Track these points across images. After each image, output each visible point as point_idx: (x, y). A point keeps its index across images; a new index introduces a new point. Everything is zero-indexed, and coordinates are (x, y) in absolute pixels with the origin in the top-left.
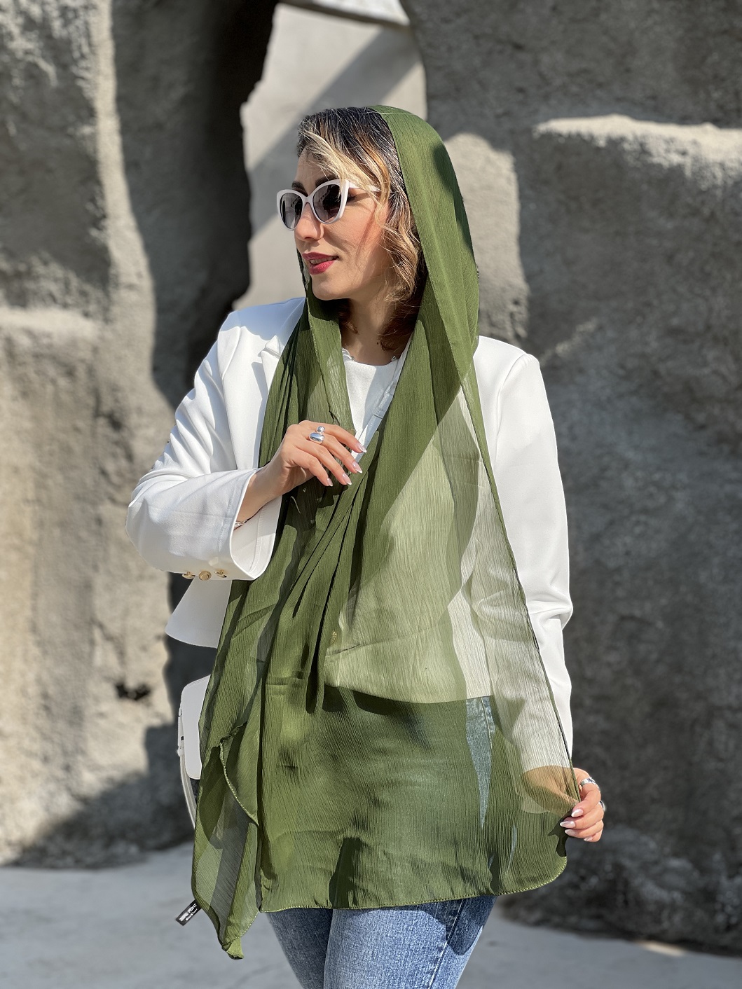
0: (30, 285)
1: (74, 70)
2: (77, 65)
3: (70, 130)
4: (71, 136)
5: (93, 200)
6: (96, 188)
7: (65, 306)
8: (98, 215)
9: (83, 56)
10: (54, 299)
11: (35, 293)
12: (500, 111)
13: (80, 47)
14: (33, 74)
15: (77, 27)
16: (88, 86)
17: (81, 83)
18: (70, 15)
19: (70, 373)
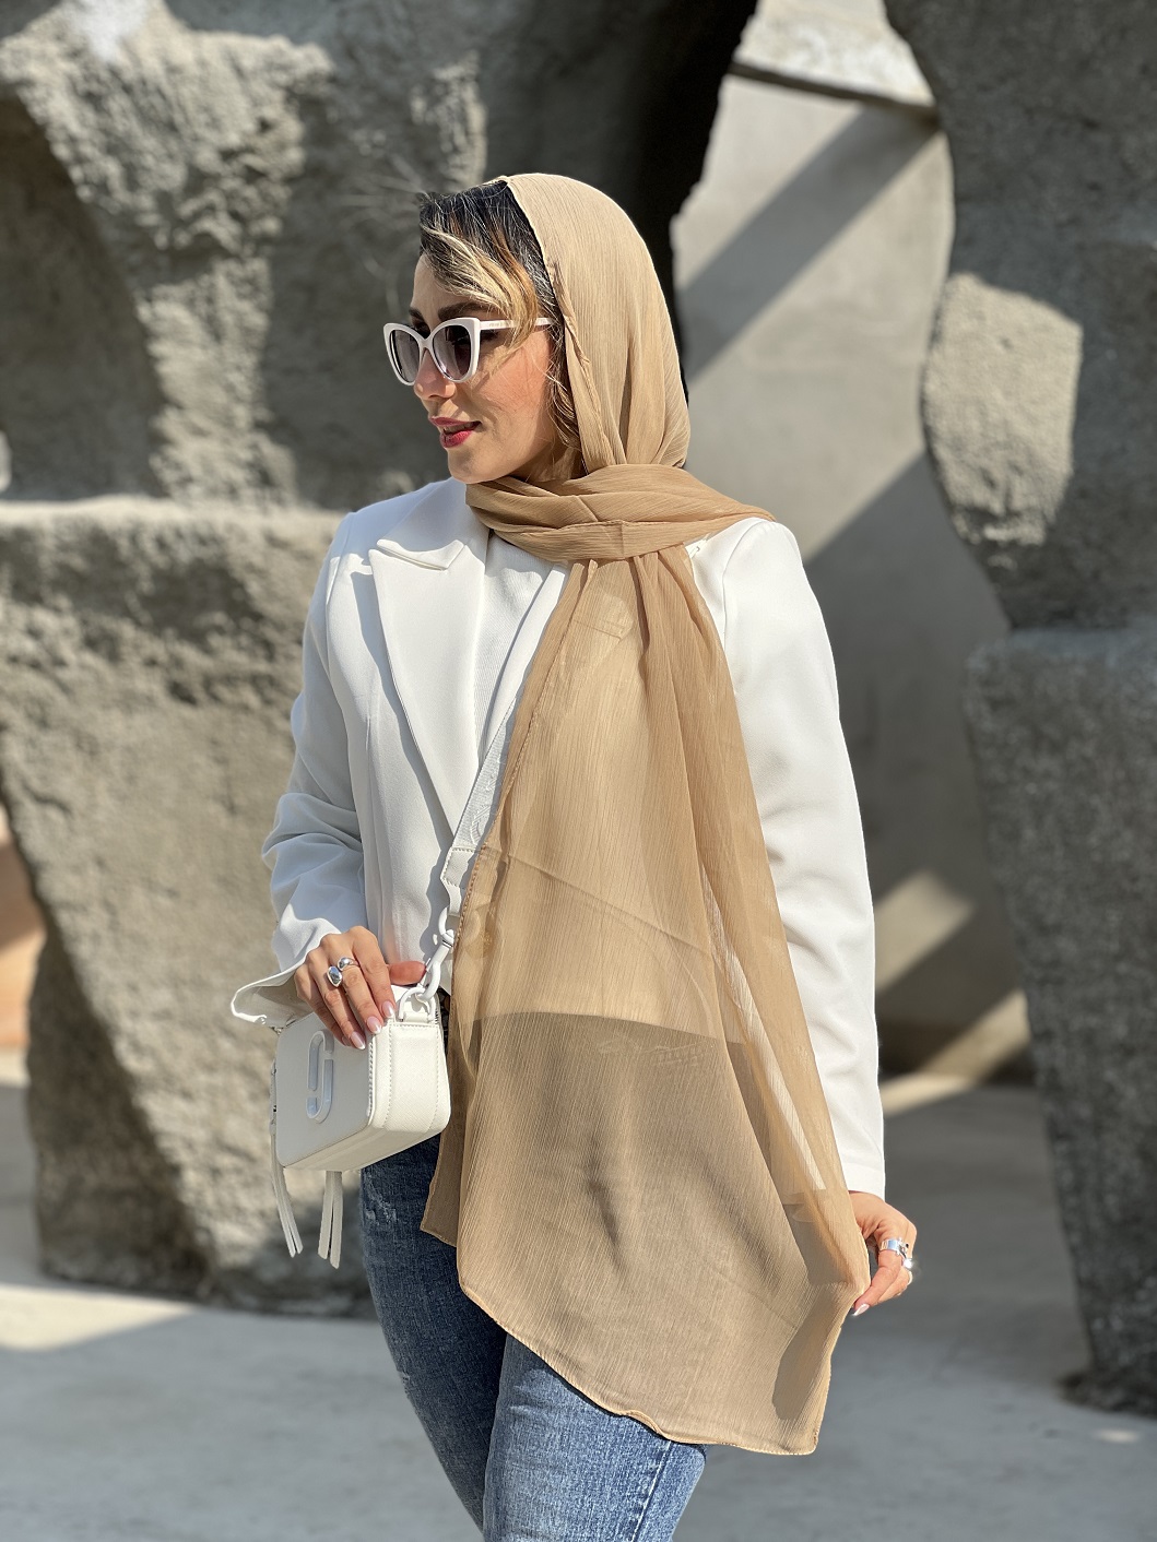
9: (456, 150)
11: (377, 489)
12: (1063, 216)
13: (451, 137)
15: (449, 108)
18: (438, 90)
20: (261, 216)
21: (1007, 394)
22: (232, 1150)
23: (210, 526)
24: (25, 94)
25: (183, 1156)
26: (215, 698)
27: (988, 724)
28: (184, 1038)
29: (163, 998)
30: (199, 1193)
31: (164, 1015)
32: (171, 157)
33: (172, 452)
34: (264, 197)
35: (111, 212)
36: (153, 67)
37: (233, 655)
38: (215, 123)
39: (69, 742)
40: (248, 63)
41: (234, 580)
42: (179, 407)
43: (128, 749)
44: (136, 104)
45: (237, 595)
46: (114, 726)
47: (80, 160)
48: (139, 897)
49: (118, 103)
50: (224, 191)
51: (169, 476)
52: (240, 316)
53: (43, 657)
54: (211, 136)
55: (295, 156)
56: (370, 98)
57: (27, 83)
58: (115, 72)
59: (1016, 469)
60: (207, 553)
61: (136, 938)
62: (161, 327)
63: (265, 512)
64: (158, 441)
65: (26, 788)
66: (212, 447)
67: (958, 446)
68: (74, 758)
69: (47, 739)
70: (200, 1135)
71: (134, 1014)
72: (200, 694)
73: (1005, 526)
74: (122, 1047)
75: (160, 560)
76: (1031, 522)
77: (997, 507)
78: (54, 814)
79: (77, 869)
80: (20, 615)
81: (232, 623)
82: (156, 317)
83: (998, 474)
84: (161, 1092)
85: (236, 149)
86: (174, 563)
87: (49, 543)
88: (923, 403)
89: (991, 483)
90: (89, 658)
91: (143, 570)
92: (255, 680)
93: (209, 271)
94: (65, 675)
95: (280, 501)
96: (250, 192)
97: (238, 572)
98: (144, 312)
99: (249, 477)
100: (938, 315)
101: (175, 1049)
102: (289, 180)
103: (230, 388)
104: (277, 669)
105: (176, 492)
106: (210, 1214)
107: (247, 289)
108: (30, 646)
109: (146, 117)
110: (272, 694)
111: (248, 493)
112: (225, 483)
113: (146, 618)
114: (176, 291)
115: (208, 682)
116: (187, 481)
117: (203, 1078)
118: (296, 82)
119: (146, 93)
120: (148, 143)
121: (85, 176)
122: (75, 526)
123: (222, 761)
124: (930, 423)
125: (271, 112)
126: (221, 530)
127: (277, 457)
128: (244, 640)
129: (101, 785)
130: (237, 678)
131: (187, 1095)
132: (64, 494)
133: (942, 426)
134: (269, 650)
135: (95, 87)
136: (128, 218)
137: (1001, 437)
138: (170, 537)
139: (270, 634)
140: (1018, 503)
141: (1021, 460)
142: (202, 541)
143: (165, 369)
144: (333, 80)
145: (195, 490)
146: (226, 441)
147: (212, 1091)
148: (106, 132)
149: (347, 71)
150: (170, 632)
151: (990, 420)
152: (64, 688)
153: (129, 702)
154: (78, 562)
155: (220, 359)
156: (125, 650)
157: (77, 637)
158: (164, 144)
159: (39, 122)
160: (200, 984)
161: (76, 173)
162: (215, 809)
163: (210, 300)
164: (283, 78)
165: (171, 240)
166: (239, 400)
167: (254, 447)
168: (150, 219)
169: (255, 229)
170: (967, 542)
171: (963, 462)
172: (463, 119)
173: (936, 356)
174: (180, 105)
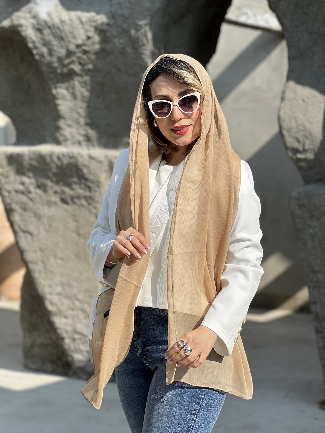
1: (140, 50)
2: (141, 48)
9: (144, 45)
12: (320, 64)
13: (142, 41)
14: (123, 52)
15: (142, 33)
18: (138, 27)
20: (88, 64)
21: (304, 115)
22: (79, 333)
23: (73, 153)
24: (20, 29)
25: (64, 335)
27: (298, 212)
28: (65, 301)
29: (59, 289)
30: (69, 345)
31: (59, 294)
32: (62, 47)
33: (63, 132)
34: (89, 58)
35: (45, 63)
36: (57, 21)
37: (79, 190)
38: (74, 37)
39: (32, 215)
40: (84, 20)
41: (79, 168)
42: (64, 118)
43: (49, 217)
44: (52, 32)
45: (80, 173)
46: (45, 211)
47: (36, 48)
48: (52, 260)
49: (46, 31)
50: (77, 57)
51: (61, 139)
52: (82, 93)
53: (25, 191)
54: (73, 41)
55: (97, 47)
56: (119, 30)
57: (20, 25)
58: (46, 22)
59: (306, 137)
60: (72, 161)
61: (52, 272)
62: (59, 96)
63: (89, 149)
64: (58, 128)
65: (20, 228)
66: (73, 130)
67: (289, 130)
68: (34, 220)
69: (26, 214)
70: (69, 329)
71: (51, 294)
72: (69, 201)
73: (303, 154)
74: (47, 304)
75: (58, 163)
76: (311, 153)
77: (301, 148)
78: (28, 236)
79: (35, 252)
80: (18, 178)
81: (79, 181)
82: (57, 93)
83: (301, 139)
84: (58, 316)
85: (80, 44)
86: (62, 164)
87: (27, 158)
88: (279, 118)
89: (299, 141)
90: (38, 191)
91: (53, 166)
92: (86, 198)
93: (73, 79)
94: (32, 196)
95: (93, 146)
96: (85, 57)
97: (81, 166)
98: (54, 91)
99: (84, 139)
100: (283, 93)
101: (63, 304)
102: (96, 53)
103: (79, 113)
104: (92, 194)
105: (63, 143)
106: (72, 351)
107: (84, 84)
108: (21, 187)
109: (55, 36)
110: (91, 202)
111: (84, 143)
112: (77, 140)
113: (54, 179)
114: (64, 85)
115: (72, 198)
116: (66, 140)
117: (70, 313)
118: (98, 25)
119: (55, 28)
120: (55, 43)
121: (37, 52)
122: (34, 153)
123: (76, 221)
124: (281, 124)
125: (91, 34)
126: (76, 154)
127: (92, 133)
128: (83, 186)
129: (41, 227)
130: (80, 197)
131: (66, 317)
132: (31, 143)
133: (285, 125)
134: (89, 189)
135: (40, 27)
136: (49, 64)
137: (302, 128)
138: (61, 156)
139: (90, 184)
140: (307, 147)
141: (308, 135)
142: (70, 158)
143: (60, 108)
144: (108, 24)
145: (69, 143)
146: (78, 129)
147: (73, 316)
148: (43, 40)
149: (112, 22)
150: (61, 183)
151: (299, 123)
152: (31, 199)
153: (49, 204)
154: (35, 163)
155: (76, 105)
156: (48, 188)
157: (35, 185)
158: (60, 43)
159: (24, 37)
160: (69, 285)
161: (35, 52)
162: (74, 235)
163: (73, 88)
164: (94, 24)
165: (62, 71)
166: (81, 116)
167: (86, 130)
168: (56, 65)
169: (86, 67)
170: (292, 159)
171: (291, 135)
172: (146, 36)
173: (283, 105)
174: (64, 31)
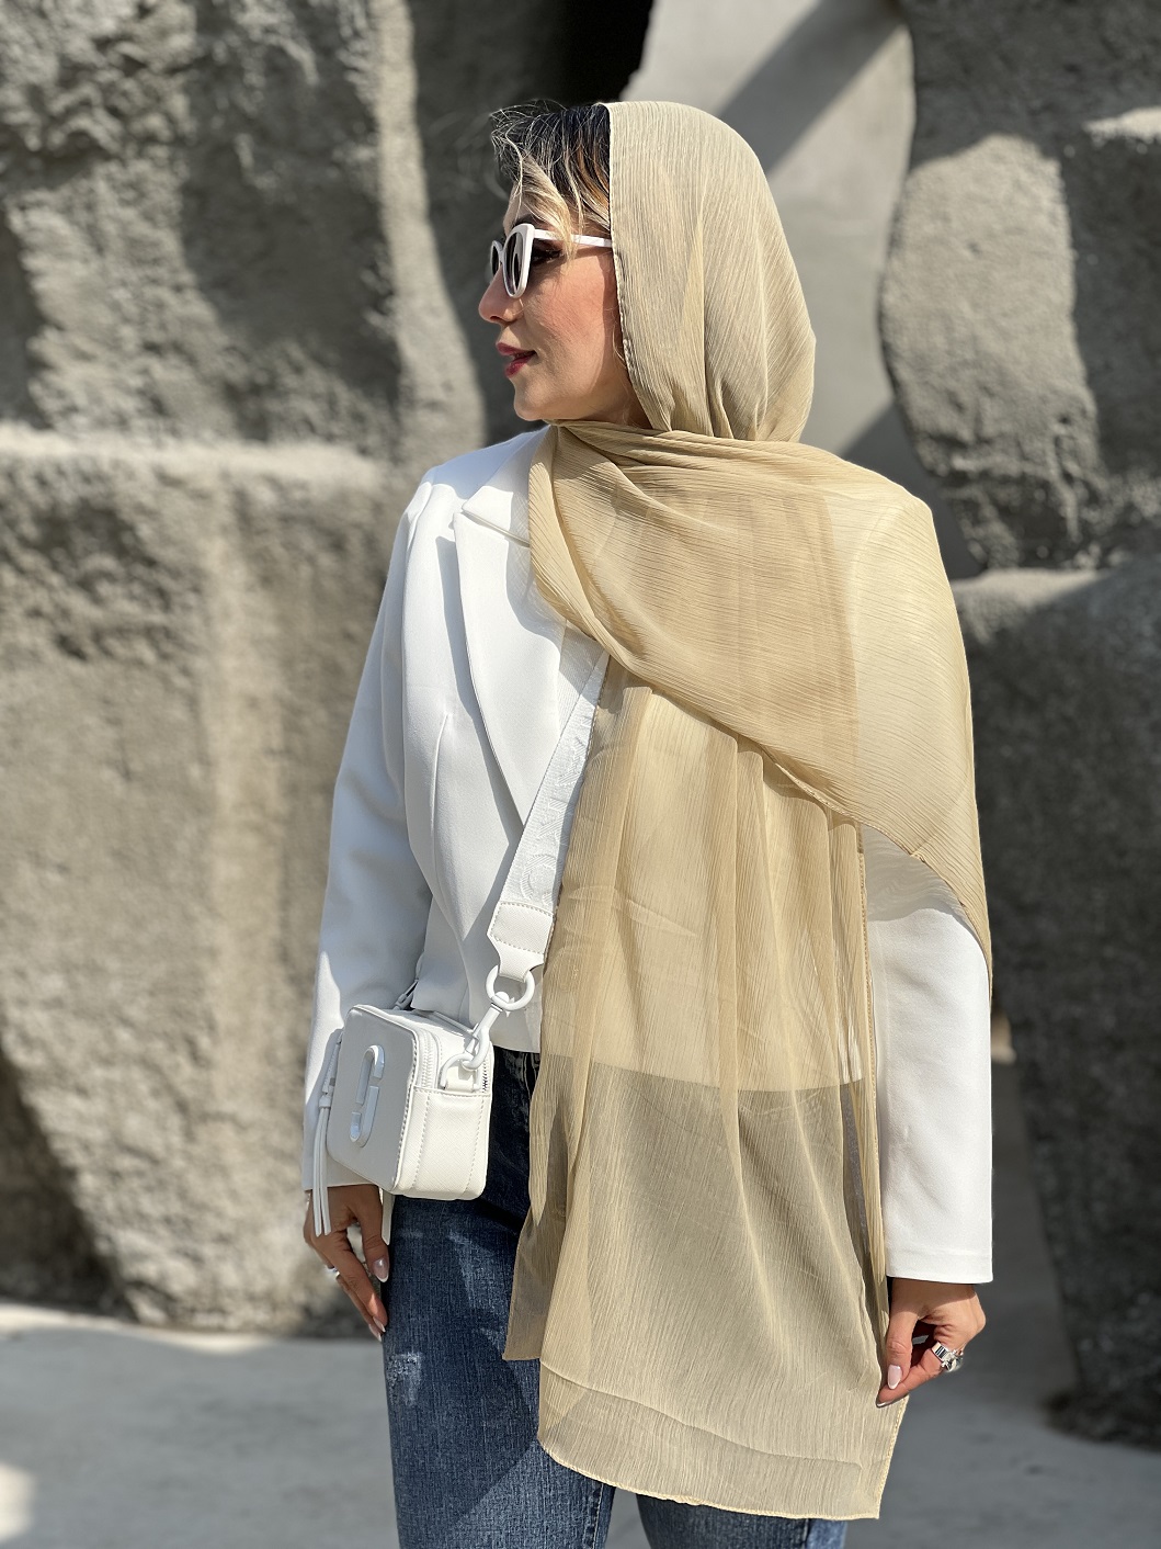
0: (273, 406)
1: (343, 56)
2: (348, 50)
3: (337, 154)
4: (338, 165)
5: (374, 268)
6: (378, 248)
7: (330, 438)
8: (381, 290)
9: (357, 34)
10: (312, 429)
11: (282, 419)
12: (1037, 103)
13: (352, 19)
14: (279, 66)
16: (365, 82)
17: (353, 78)
19: (337, 545)
20: (144, 112)
21: (975, 306)
22: (132, 1151)
23: (94, 460)
25: (77, 1158)
26: (107, 653)
28: (77, 1029)
29: (54, 984)
30: (99, 1199)
31: (55, 1003)
32: (39, 45)
33: (51, 377)
34: (146, 90)
37: (124, 605)
38: (90, 9)
41: (123, 522)
42: (60, 328)
43: (12, 709)
45: (127, 539)
48: (26, 874)
50: (99, 84)
51: (51, 405)
52: (124, 226)
54: (84, 22)
55: (182, 43)
59: (986, 390)
60: (92, 491)
61: (26, 920)
62: (35, 239)
63: (159, 445)
64: (37, 365)
66: (97, 373)
67: (922, 365)
70: (97, 1134)
71: (22, 1003)
72: (90, 649)
73: (975, 454)
74: (10, 1040)
75: (41, 499)
76: (1004, 451)
77: (966, 434)
81: (123, 569)
82: (33, 229)
83: (966, 398)
84: (54, 1089)
85: (111, 36)
86: (55, 506)
88: (881, 317)
89: (959, 407)
91: (22, 511)
92: (149, 632)
93: (88, 174)
95: (176, 434)
96: (129, 85)
97: (126, 514)
98: (16, 221)
99: (141, 406)
100: (897, 217)
101: (69, 1041)
102: (173, 70)
103: (116, 307)
104: (174, 620)
105: (61, 424)
106: (109, 1220)
107: (130, 195)
110: (168, 648)
111: (139, 423)
112: (114, 413)
114: (52, 197)
115: (98, 636)
116: (73, 409)
117: (99, 1073)
120: (15, 32)
123: (115, 722)
124: (890, 340)
126: (106, 467)
128: (137, 589)
130: (129, 631)
131: (82, 1091)
133: (902, 343)
134: (162, 594)
137: (969, 356)
138: (50, 475)
139: (167, 582)
140: (989, 430)
141: (991, 380)
142: (87, 479)
143: (40, 285)
145: (80, 420)
146: (113, 366)
147: (109, 1085)
150: (53, 579)
151: (956, 335)
153: (13, 658)
155: (103, 273)
156: (6, 599)
158: (32, 32)
162: (108, 775)
163: (90, 207)
165: (44, 140)
166: (126, 320)
167: (145, 372)
168: (22, 116)
169: (137, 126)
170: (932, 473)
171: (926, 383)
173: (896, 264)
